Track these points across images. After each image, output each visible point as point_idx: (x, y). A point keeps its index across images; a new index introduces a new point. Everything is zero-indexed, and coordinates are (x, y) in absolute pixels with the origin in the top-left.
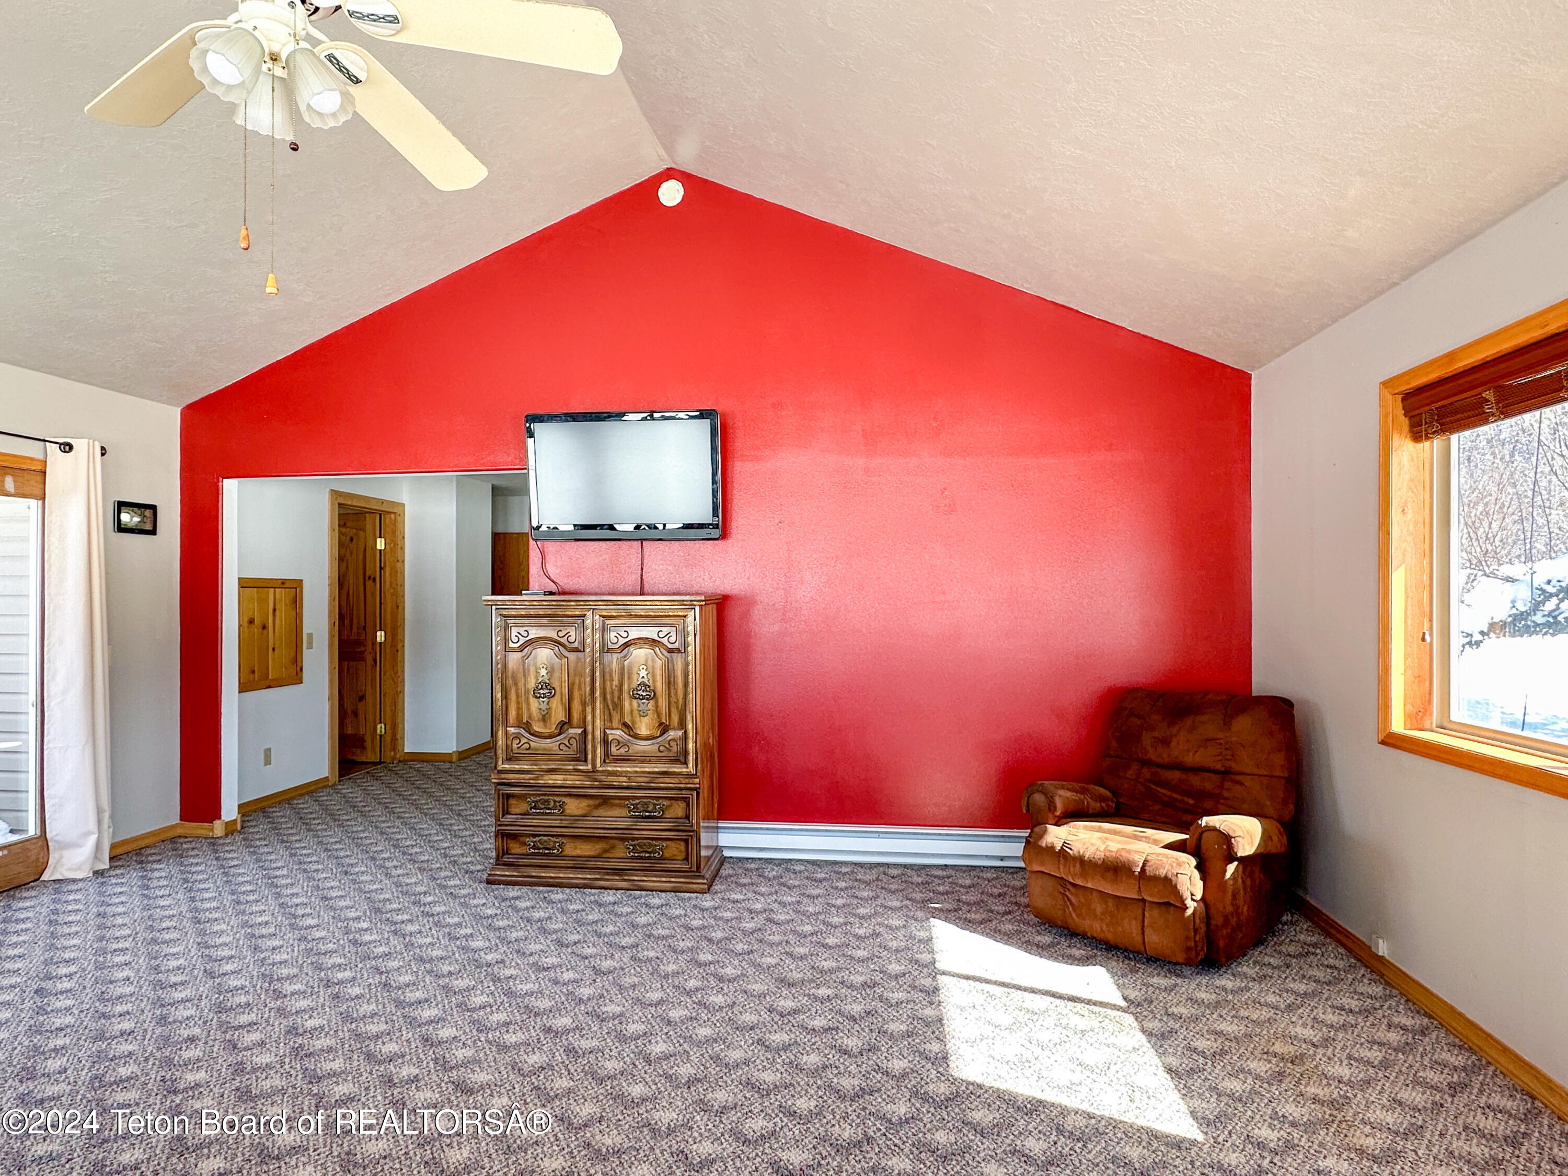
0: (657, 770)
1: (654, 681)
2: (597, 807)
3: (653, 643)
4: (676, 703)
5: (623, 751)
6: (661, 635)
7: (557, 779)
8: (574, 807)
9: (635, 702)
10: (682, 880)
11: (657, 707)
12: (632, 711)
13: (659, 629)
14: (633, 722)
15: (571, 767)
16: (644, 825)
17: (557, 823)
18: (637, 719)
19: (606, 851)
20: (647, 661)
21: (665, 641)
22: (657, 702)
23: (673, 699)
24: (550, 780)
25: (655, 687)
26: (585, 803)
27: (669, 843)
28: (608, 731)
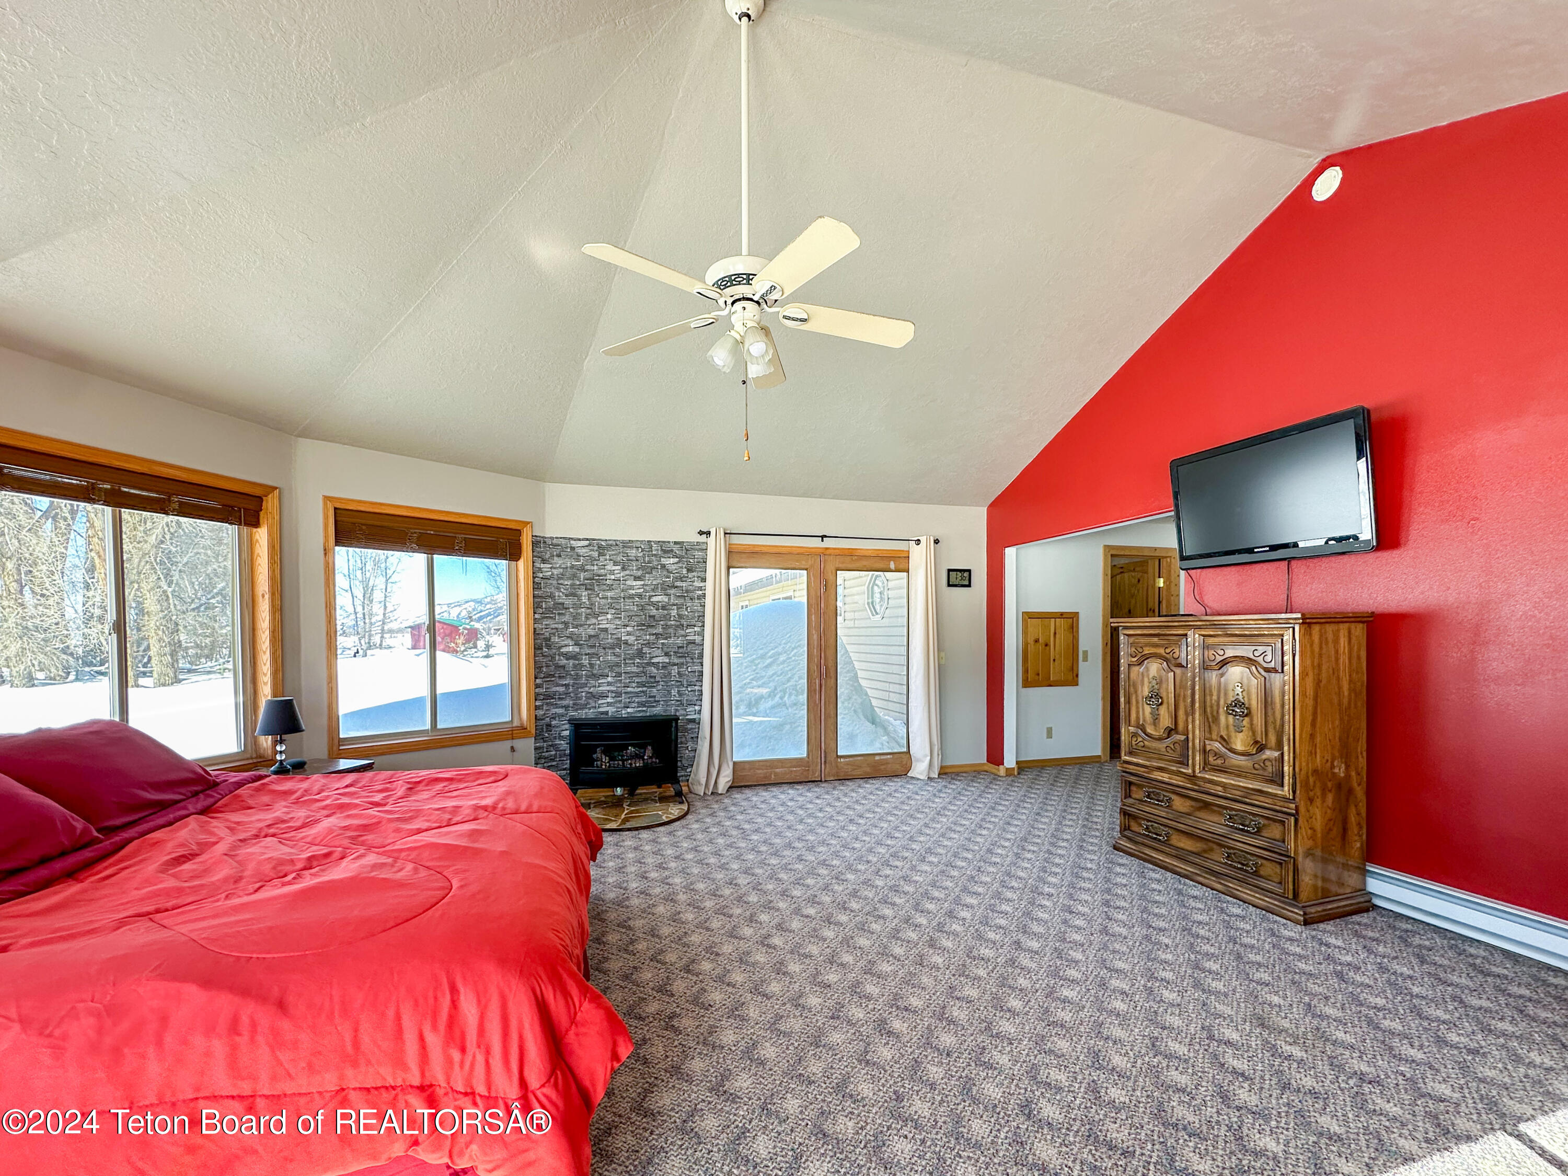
0: (1251, 786)
1: (1249, 699)
2: (1199, 809)
3: (1249, 661)
4: (1274, 723)
5: (1219, 762)
6: (1257, 654)
7: (1165, 777)
8: (1179, 804)
9: (1231, 717)
10: (1276, 903)
11: (1251, 724)
12: (1227, 727)
13: (1254, 648)
14: (1229, 736)
15: (1174, 768)
16: (1238, 836)
17: (1163, 814)
18: (1233, 734)
19: (1205, 851)
20: (1242, 678)
21: (1260, 659)
22: (1251, 720)
23: (1270, 719)
24: (1157, 775)
25: (1250, 704)
26: (1189, 803)
27: (1264, 862)
28: (1207, 742)
